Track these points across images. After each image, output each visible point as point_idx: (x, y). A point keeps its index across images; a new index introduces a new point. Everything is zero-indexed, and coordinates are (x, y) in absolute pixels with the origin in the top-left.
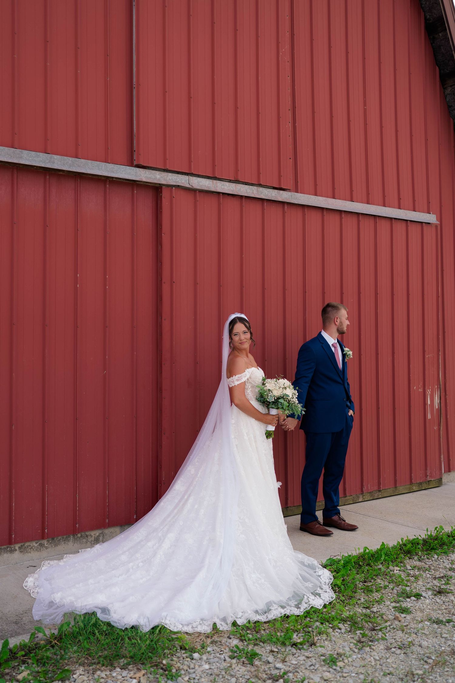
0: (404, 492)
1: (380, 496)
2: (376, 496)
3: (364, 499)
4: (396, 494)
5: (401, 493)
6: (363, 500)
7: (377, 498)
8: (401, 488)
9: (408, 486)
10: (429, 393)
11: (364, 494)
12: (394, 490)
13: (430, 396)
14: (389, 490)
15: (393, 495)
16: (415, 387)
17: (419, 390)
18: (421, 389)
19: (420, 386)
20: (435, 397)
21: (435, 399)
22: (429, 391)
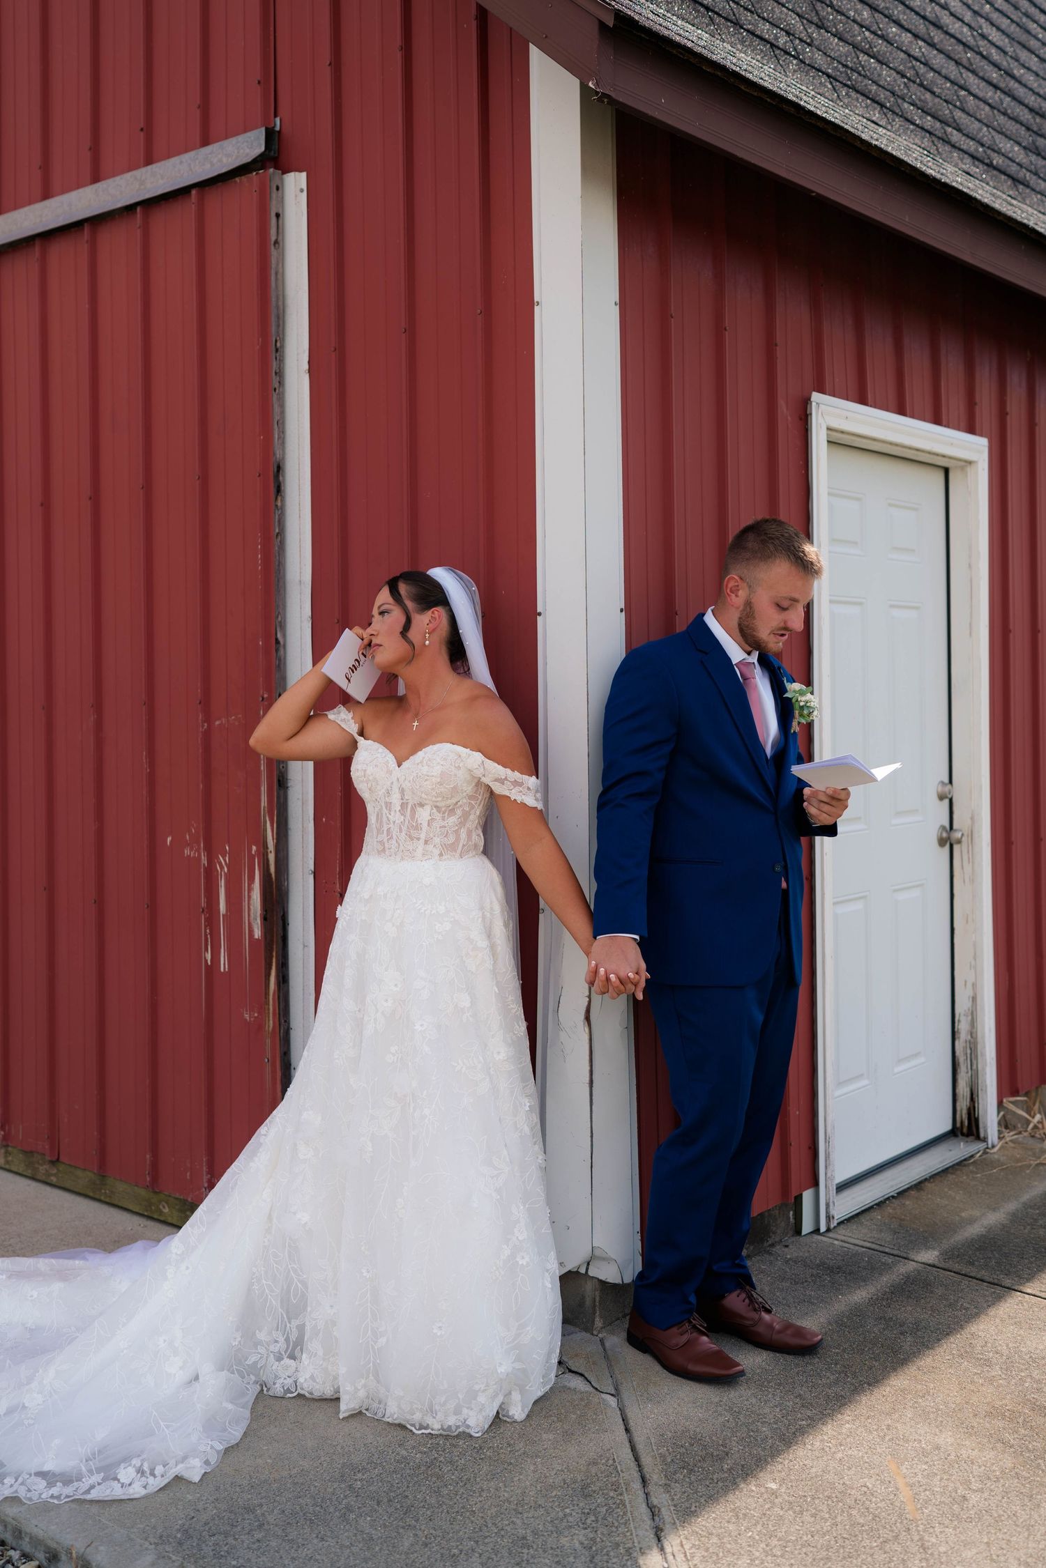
0: (131, 1207)
1: (54, 1179)
2: (42, 1169)
3: (7, 1162)
4: (102, 1198)
5: (116, 1202)
6: (7, 1167)
7: (43, 1178)
8: (121, 1187)
9: (143, 1192)
10: (222, 868)
11: (10, 1149)
12: (98, 1182)
13: (226, 879)
14: (79, 1173)
15: (91, 1194)
16: (169, 839)
17: (187, 852)
18: (191, 850)
19: (188, 837)
20: (250, 890)
21: (249, 897)
22: (225, 861)
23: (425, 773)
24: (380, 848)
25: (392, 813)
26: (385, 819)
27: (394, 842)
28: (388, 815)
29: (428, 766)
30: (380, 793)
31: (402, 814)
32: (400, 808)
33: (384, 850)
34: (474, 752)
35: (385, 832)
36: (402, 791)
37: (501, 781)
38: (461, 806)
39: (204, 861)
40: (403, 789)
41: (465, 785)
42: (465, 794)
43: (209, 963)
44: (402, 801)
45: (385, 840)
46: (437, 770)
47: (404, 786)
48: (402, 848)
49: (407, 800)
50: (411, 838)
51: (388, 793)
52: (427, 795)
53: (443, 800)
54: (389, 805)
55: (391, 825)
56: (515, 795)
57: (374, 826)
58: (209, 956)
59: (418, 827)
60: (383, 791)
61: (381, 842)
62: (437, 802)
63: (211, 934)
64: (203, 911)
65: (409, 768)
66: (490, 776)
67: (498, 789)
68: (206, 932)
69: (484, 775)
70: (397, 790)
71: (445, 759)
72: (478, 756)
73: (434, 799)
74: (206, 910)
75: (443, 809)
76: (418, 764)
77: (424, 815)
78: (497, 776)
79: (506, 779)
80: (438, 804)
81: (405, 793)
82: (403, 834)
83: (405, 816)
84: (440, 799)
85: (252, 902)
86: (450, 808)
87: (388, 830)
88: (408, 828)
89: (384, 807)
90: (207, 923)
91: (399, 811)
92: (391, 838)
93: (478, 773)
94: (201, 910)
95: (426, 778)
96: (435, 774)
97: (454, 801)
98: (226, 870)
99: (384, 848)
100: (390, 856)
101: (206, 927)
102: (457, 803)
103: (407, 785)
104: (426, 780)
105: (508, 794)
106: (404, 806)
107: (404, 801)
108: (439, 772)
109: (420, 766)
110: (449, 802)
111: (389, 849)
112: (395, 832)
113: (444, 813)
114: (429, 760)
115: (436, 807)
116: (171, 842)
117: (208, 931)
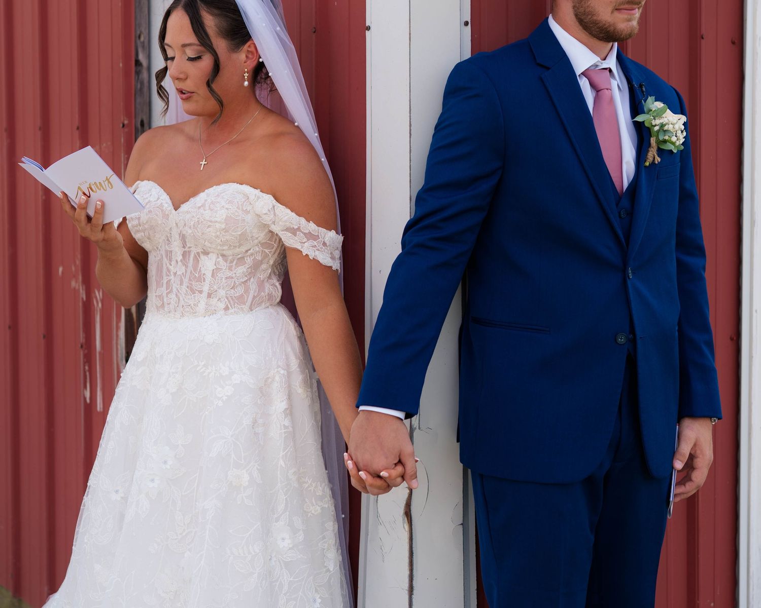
13: (100, 315)
16: (61, 269)
17: (73, 284)
18: (76, 282)
19: (73, 269)
20: (118, 328)
21: (117, 336)
22: (99, 295)
23: (207, 218)
24: (159, 303)
25: (173, 263)
26: (165, 270)
27: (173, 296)
28: (168, 264)
29: (212, 210)
30: (161, 241)
31: (184, 264)
32: (181, 257)
33: (163, 306)
34: (264, 195)
35: (165, 285)
36: (183, 238)
37: (294, 231)
38: (252, 255)
39: (83, 295)
40: (184, 235)
41: (255, 231)
42: (256, 241)
43: (88, 401)
44: (184, 249)
45: (164, 294)
46: (221, 215)
47: (184, 233)
48: (182, 302)
49: (189, 247)
50: (193, 292)
51: (168, 241)
52: (211, 243)
53: (229, 249)
54: (169, 254)
55: (172, 277)
56: (307, 249)
57: (154, 277)
58: (87, 394)
59: (201, 279)
60: (163, 238)
61: (160, 297)
62: (224, 250)
63: (90, 371)
64: (82, 346)
65: (188, 212)
66: (280, 223)
67: (290, 241)
68: (84, 369)
69: (274, 223)
70: (177, 237)
71: (230, 202)
72: (269, 199)
73: (219, 247)
74: (84, 346)
75: (230, 258)
76: (199, 208)
77: (208, 264)
78: (288, 224)
79: (299, 229)
80: (224, 252)
81: (187, 240)
82: (184, 287)
83: (187, 267)
84: (225, 248)
85: (119, 342)
86: (239, 256)
87: (168, 282)
88: (190, 280)
89: (164, 256)
90: (85, 360)
91: (181, 261)
92: (171, 291)
93: (267, 219)
94: (80, 346)
95: (210, 224)
96: (218, 220)
97: (243, 249)
98: (100, 305)
99: (163, 304)
100: (169, 312)
101: (85, 363)
102: (247, 251)
103: (188, 232)
104: (209, 227)
105: (299, 248)
106: (185, 255)
107: (186, 249)
108: (224, 217)
109: (202, 210)
110: (237, 250)
111: (169, 304)
112: (175, 286)
113: (232, 262)
114: (212, 203)
115: (223, 256)
116: (63, 273)
117: (87, 368)
